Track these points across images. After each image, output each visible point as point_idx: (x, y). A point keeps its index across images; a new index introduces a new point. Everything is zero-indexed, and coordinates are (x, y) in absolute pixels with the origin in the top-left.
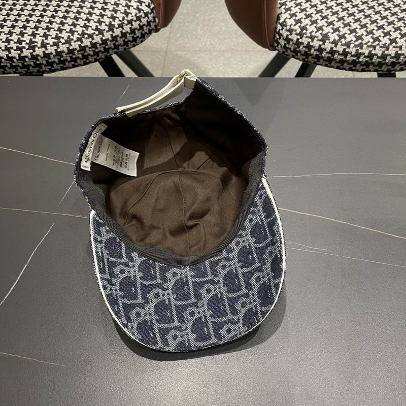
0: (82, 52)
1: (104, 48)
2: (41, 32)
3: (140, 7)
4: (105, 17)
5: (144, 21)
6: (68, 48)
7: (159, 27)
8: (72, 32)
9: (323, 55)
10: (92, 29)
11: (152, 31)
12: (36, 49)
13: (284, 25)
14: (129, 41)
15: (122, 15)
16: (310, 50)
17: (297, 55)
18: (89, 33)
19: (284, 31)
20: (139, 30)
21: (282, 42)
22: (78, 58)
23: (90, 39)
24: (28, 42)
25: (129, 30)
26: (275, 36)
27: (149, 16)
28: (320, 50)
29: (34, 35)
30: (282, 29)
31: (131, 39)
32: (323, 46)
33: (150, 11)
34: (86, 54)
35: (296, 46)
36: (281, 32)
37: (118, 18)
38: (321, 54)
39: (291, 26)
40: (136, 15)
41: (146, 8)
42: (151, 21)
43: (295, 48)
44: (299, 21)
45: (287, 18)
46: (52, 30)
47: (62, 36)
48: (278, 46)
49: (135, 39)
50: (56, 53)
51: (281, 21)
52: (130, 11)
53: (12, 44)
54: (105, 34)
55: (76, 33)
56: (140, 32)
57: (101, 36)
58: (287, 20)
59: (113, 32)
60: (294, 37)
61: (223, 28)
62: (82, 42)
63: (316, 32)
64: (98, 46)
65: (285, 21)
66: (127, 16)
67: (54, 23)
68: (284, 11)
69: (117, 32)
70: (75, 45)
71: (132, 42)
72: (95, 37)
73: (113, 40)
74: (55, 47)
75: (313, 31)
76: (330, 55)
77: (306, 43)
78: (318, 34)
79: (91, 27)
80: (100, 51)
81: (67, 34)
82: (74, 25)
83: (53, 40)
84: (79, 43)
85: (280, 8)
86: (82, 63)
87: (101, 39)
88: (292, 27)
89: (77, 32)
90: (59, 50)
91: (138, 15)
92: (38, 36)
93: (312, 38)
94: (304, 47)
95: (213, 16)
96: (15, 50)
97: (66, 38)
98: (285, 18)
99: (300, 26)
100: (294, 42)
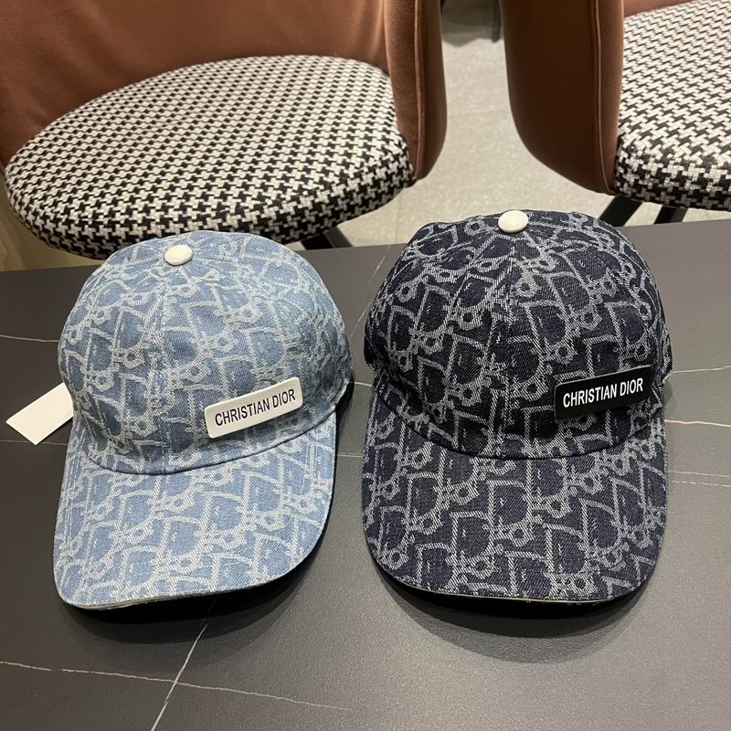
0: (299, 218)
1: (333, 210)
2: (235, 191)
3: (386, 147)
4: (333, 164)
5: (393, 167)
6: (277, 212)
7: (414, 178)
8: (283, 188)
9: (708, 190)
10: (315, 183)
11: (405, 184)
12: (228, 217)
13: (632, 151)
14: (371, 198)
15: (359, 159)
16: (683, 184)
17: (659, 195)
18: (309, 188)
19: (632, 159)
20: (385, 181)
21: (631, 178)
22: (292, 227)
23: (312, 198)
24: (215, 207)
25: (370, 182)
26: (615, 171)
27: (401, 159)
28: (702, 181)
29: (224, 196)
30: (629, 157)
31: (373, 196)
32: (706, 176)
33: (402, 153)
34: (304, 221)
35: (657, 181)
36: (627, 162)
37: (353, 164)
38: (704, 188)
39: (644, 150)
40: (380, 159)
41: (396, 148)
42: (403, 168)
43: (655, 185)
44: (658, 141)
45: (635, 140)
46: (252, 188)
47: (268, 195)
48: (622, 186)
49: (379, 196)
50: (258, 221)
51: (625, 146)
52: (372, 154)
53: (190, 212)
54: (334, 188)
55: (289, 190)
56: (387, 184)
57: (328, 192)
58: (636, 143)
59: (347, 185)
60: (653, 167)
61: (487, 202)
62: (299, 202)
63: (691, 155)
64: (324, 206)
65: (632, 144)
66: (367, 160)
67: (254, 179)
68: (628, 130)
69: (353, 185)
70: (288, 208)
71: (374, 200)
72: (318, 193)
73: (346, 198)
74: (258, 213)
75: (685, 154)
76: (721, 189)
77: (676, 174)
78: (695, 157)
79: (312, 179)
80: (326, 216)
81: (276, 192)
82: (286, 178)
83: (255, 202)
84: (294, 204)
85: (620, 127)
86: (297, 236)
87: (329, 196)
88: (647, 152)
89: (291, 187)
90: (263, 216)
91: (384, 158)
92: (229, 198)
93: (686, 164)
94: (671, 180)
95: (469, 186)
96: (194, 221)
97: (274, 198)
98: (632, 140)
99: (660, 149)
100: (653, 174)
